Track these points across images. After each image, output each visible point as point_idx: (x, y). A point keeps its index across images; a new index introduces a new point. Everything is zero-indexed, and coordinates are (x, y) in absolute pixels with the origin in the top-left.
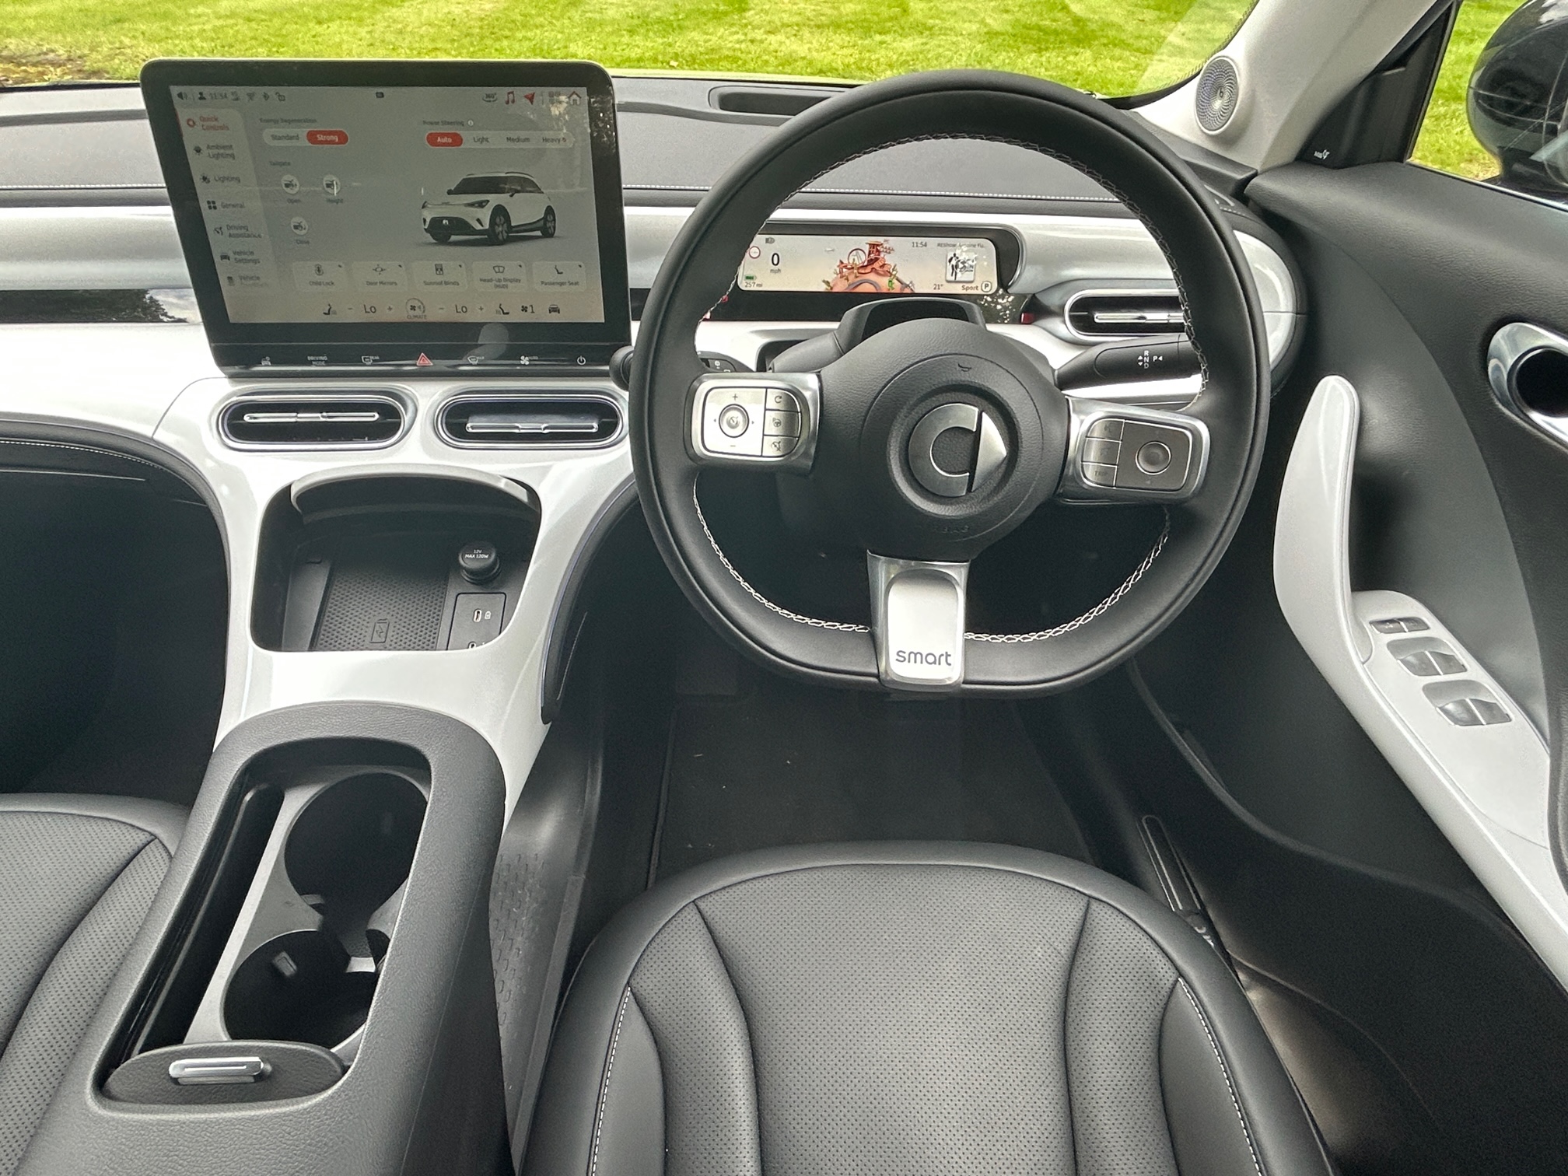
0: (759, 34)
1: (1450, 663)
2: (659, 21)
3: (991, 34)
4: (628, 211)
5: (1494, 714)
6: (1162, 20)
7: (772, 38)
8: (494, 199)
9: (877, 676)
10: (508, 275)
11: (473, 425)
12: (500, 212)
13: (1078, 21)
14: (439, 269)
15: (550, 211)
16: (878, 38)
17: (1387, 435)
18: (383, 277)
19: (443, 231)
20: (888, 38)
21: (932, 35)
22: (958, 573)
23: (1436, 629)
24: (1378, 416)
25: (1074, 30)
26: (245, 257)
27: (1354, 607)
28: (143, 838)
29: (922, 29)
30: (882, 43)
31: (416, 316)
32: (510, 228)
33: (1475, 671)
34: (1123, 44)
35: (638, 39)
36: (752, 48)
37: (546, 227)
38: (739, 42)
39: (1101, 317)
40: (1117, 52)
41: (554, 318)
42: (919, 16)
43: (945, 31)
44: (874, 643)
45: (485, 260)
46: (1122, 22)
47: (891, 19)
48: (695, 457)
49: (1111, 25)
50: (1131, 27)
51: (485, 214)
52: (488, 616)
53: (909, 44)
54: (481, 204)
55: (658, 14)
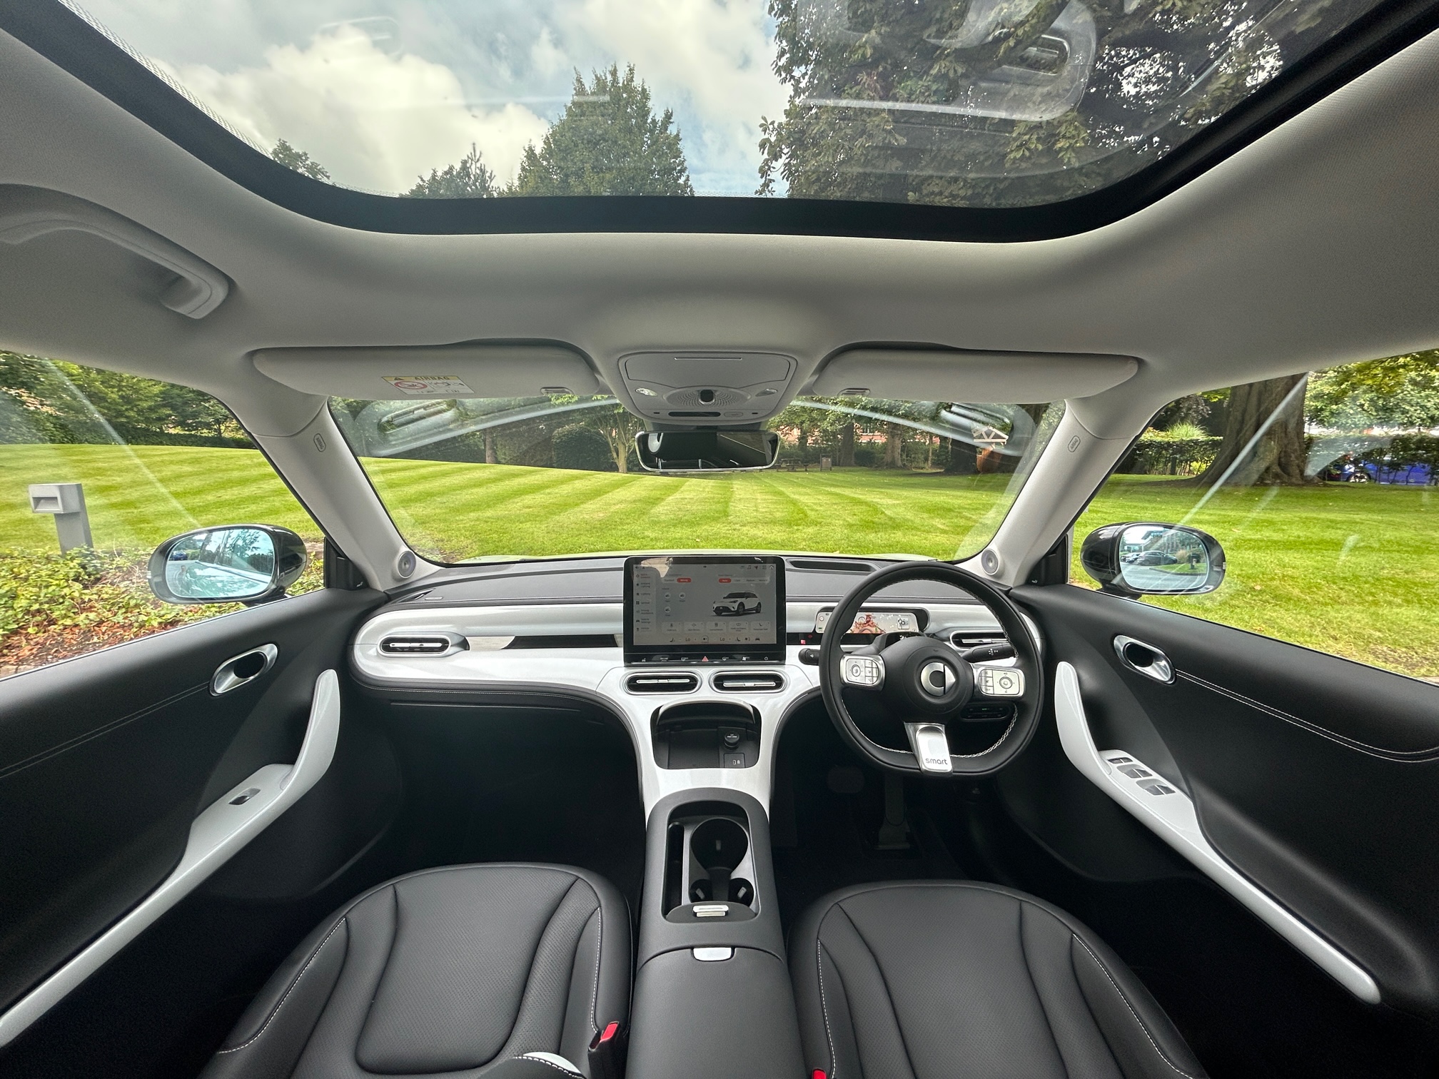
0: (737, 526)
1: (1145, 773)
2: (687, 521)
3: (850, 526)
4: (788, 604)
5: (1168, 791)
6: (932, 518)
7: (744, 528)
8: (740, 600)
9: (920, 769)
10: (741, 627)
11: (726, 684)
12: (742, 604)
13: (891, 518)
14: (716, 625)
15: (759, 604)
16: (796, 528)
17: (1091, 683)
18: (695, 628)
19: (720, 611)
20: (801, 528)
21: (822, 526)
22: (942, 728)
23: (1135, 761)
24: (1085, 676)
25: (890, 523)
26: (644, 621)
27: (1101, 757)
28: (573, 879)
29: (815, 523)
30: (797, 530)
31: (705, 642)
32: (744, 610)
33: (1155, 776)
34: (916, 529)
35: (679, 529)
36: (735, 532)
37: (758, 610)
38: (729, 530)
39: (965, 641)
40: (914, 532)
41: (758, 642)
42: (813, 517)
43: (828, 524)
44: (915, 758)
45: (733, 622)
46: (913, 518)
47: (800, 519)
48: (844, 683)
49: (908, 520)
50: (917, 521)
51: (736, 606)
52: (739, 762)
53: (811, 530)
54: (735, 602)
55: (686, 518)
